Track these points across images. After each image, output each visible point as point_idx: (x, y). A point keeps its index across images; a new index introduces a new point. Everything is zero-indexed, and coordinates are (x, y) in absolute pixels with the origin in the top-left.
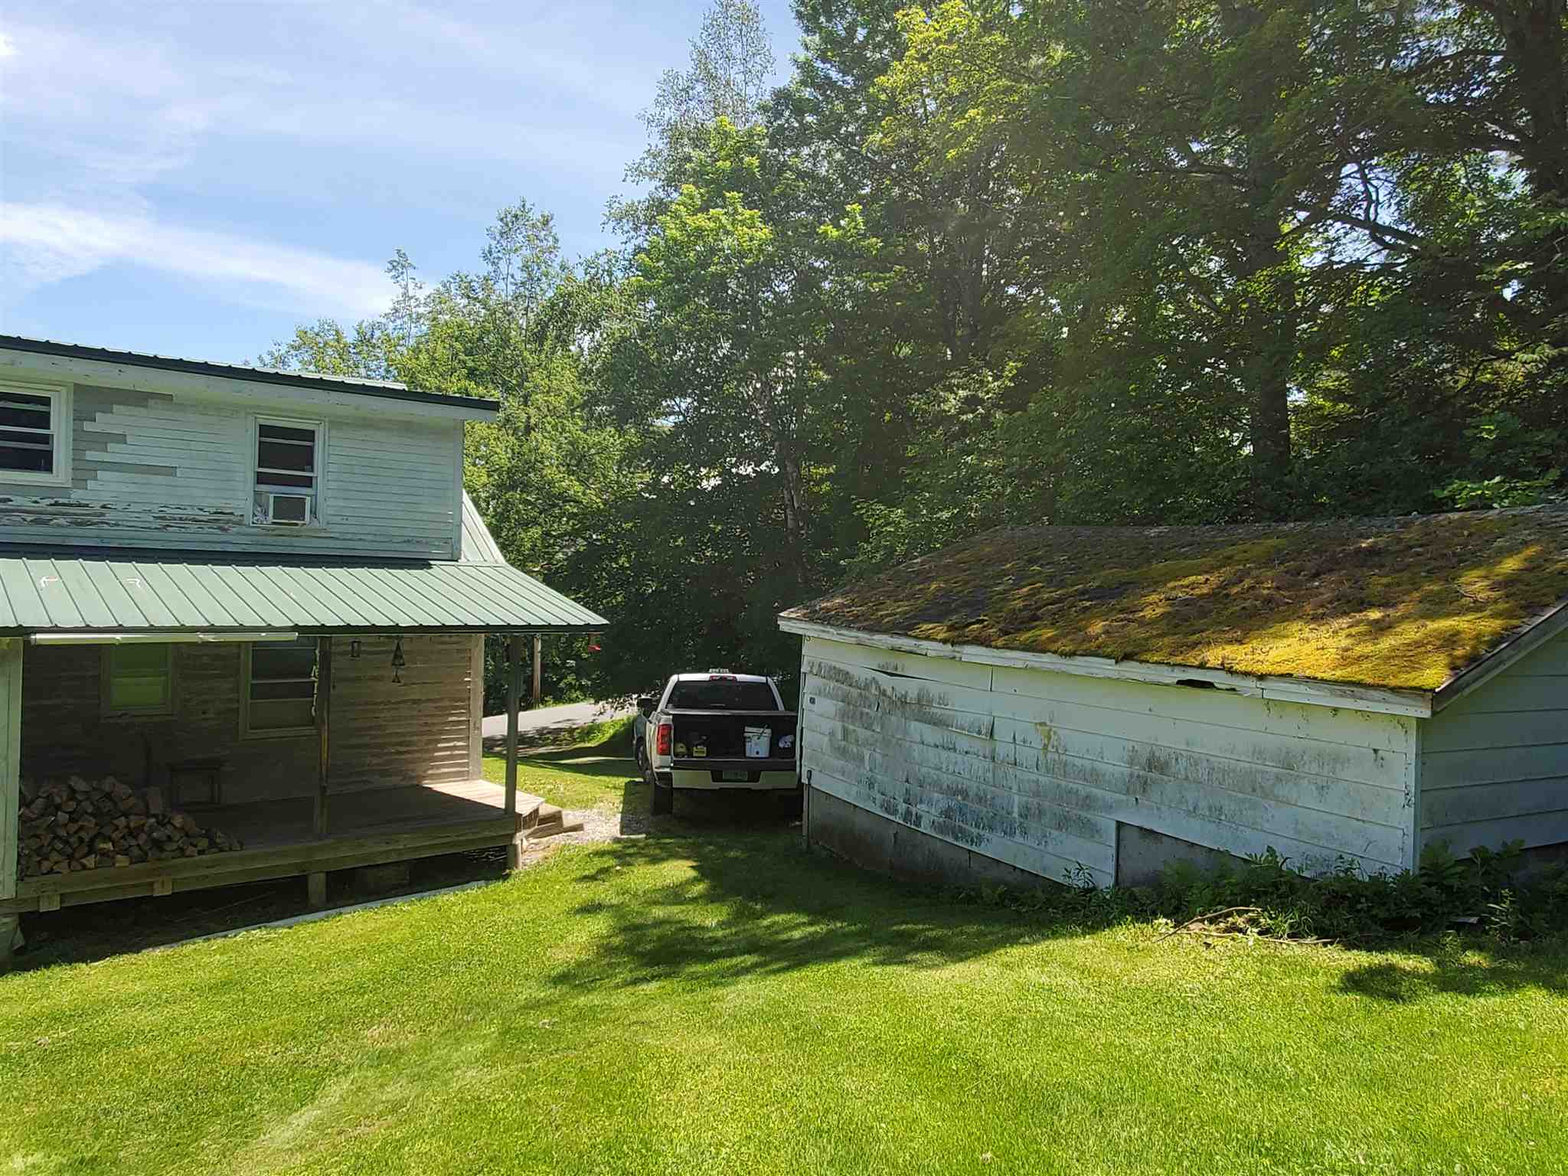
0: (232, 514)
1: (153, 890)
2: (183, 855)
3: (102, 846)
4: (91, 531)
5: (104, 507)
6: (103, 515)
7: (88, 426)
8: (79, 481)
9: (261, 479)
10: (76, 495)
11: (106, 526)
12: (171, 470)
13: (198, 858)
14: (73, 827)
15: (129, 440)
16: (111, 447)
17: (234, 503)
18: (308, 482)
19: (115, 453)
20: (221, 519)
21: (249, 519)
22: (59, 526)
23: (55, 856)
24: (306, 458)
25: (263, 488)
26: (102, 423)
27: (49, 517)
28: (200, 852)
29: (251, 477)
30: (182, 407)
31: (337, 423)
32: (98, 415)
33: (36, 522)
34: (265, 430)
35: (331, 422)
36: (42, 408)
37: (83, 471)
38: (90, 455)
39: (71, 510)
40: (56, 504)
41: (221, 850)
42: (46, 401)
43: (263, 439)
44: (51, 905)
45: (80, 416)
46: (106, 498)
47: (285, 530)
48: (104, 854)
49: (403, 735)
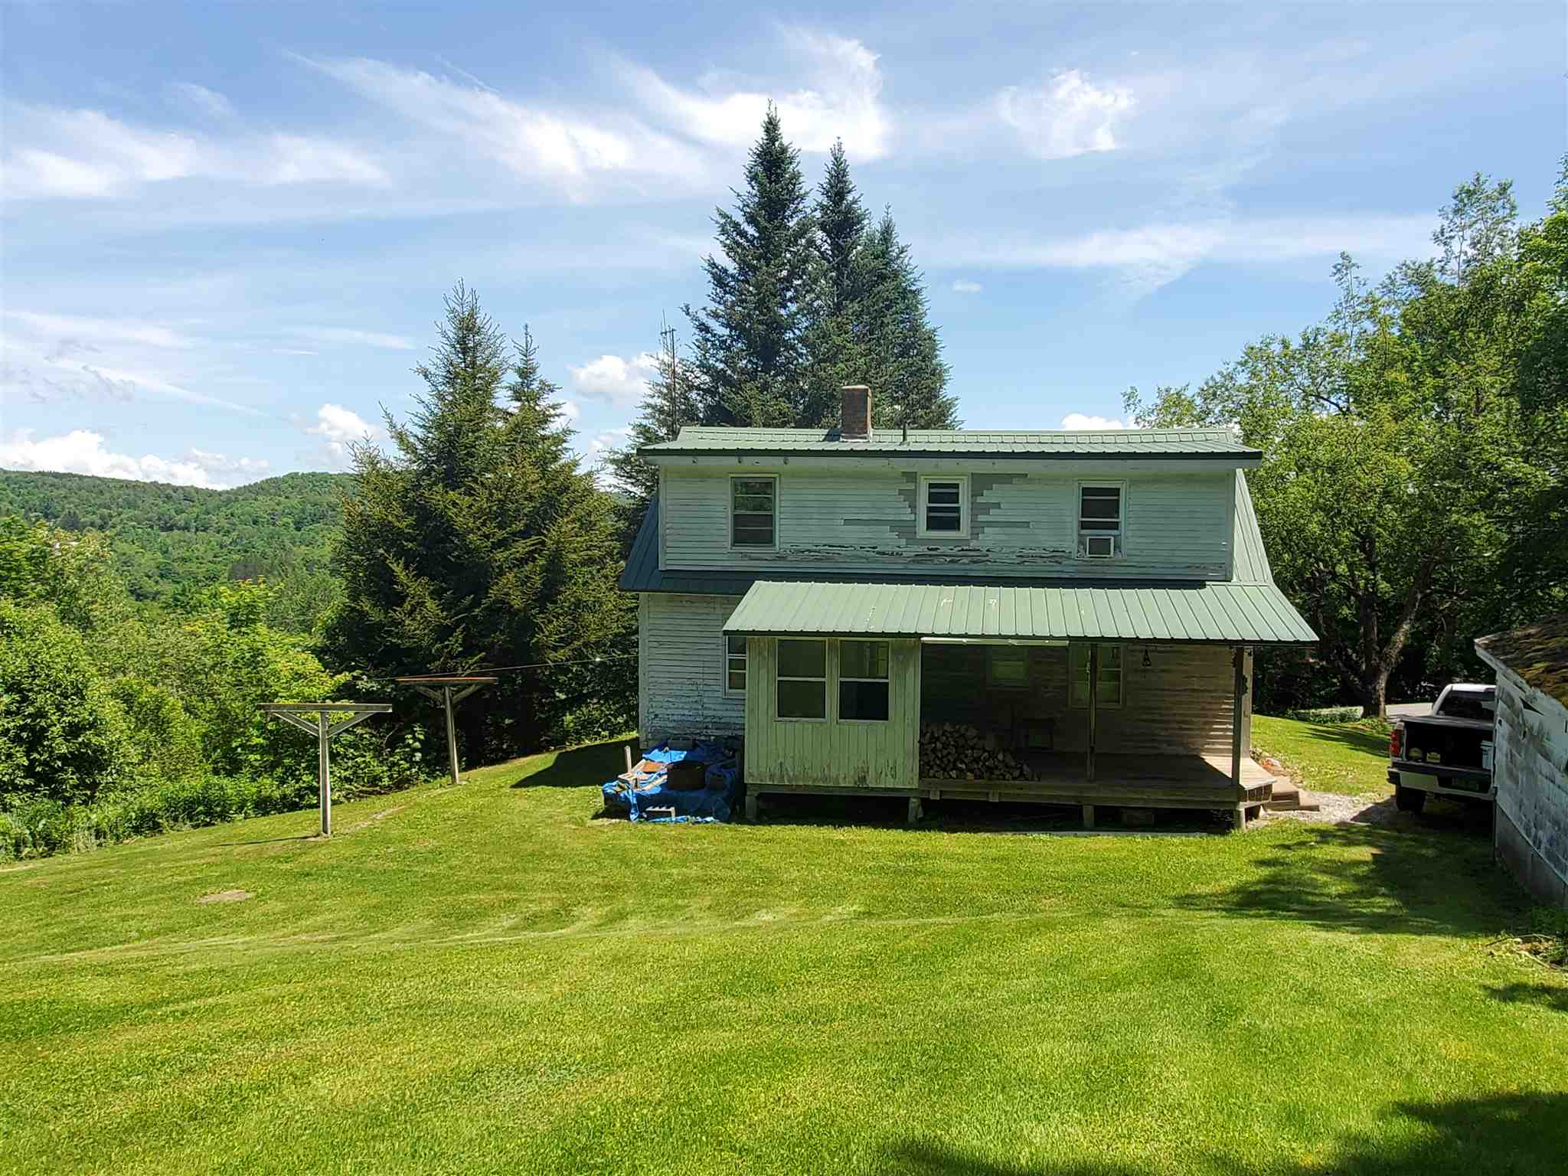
0: (1063, 551)
1: (988, 797)
2: (1004, 779)
3: (960, 766)
4: (981, 566)
5: (988, 550)
6: (987, 555)
7: (979, 500)
8: (975, 535)
9: (1084, 526)
10: (973, 544)
11: (989, 563)
12: (1026, 525)
13: (1012, 782)
14: (945, 752)
15: (1002, 506)
16: (992, 511)
17: (1065, 544)
18: (1115, 526)
19: (994, 515)
20: (1057, 556)
21: (1074, 555)
22: (964, 564)
23: (935, 768)
24: (1113, 509)
25: (1084, 532)
26: (988, 497)
27: (958, 559)
28: (1014, 779)
29: (1076, 525)
30: (1031, 481)
31: (1135, 482)
32: (985, 491)
33: (952, 562)
34: (1086, 491)
35: (1131, 481)
36: (954, 491)
37: (977, 528)
39: (971, 553)
40: (963, 550)
41: (1027, 779)
42: (956, 486)
43: (1085, 498)
44: (935, 796)
45: (976, 494)
46: (990, 545)
47: (1099, 561)
48: (961, 770)
49: (1187, 716)
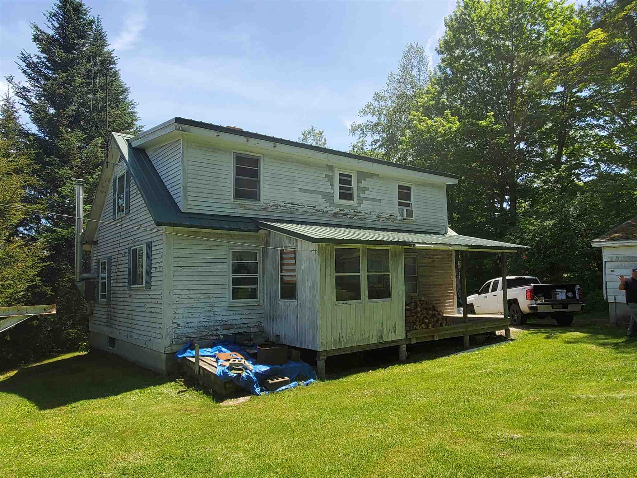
0: (394, 216)
2: (441, 326)
3: (425, 321)
4: (363, 221)
5: (365, 213)
6: (365, 216)
7: (360, 185)
8: (359, 204)
9: (399, 204)
10: (359, 209)
11: (366, 220)
12: (379, 200)
13: (445, 327)
15: (369, 190)
16: (366, 192)
17: (394, 212)
18: (411, 205)
19: (367, 194)
20: (392, 218)
21: (398, 218)
22: (355, 219)
23: (417, 324)
24: (409, 197)
25: (400, 207)
26: (364, 184)
27: (353, 216)
29: (397, 203)
30: (381, 178)
31: (416, 184)
32: (362, 181)
33: (350, 218)
34: (399, 187)
35: (414, 184)
36: (349, 179)
37: (360, 200)
38: (361, 195)
39: (358, 214)
40: (354, 212)
42: (350, 176)
43: (399, 190)
44: (414, 341)
45: (359, 182)
46: (365, 210)
47: (406, 222)
49: (438, 297)
